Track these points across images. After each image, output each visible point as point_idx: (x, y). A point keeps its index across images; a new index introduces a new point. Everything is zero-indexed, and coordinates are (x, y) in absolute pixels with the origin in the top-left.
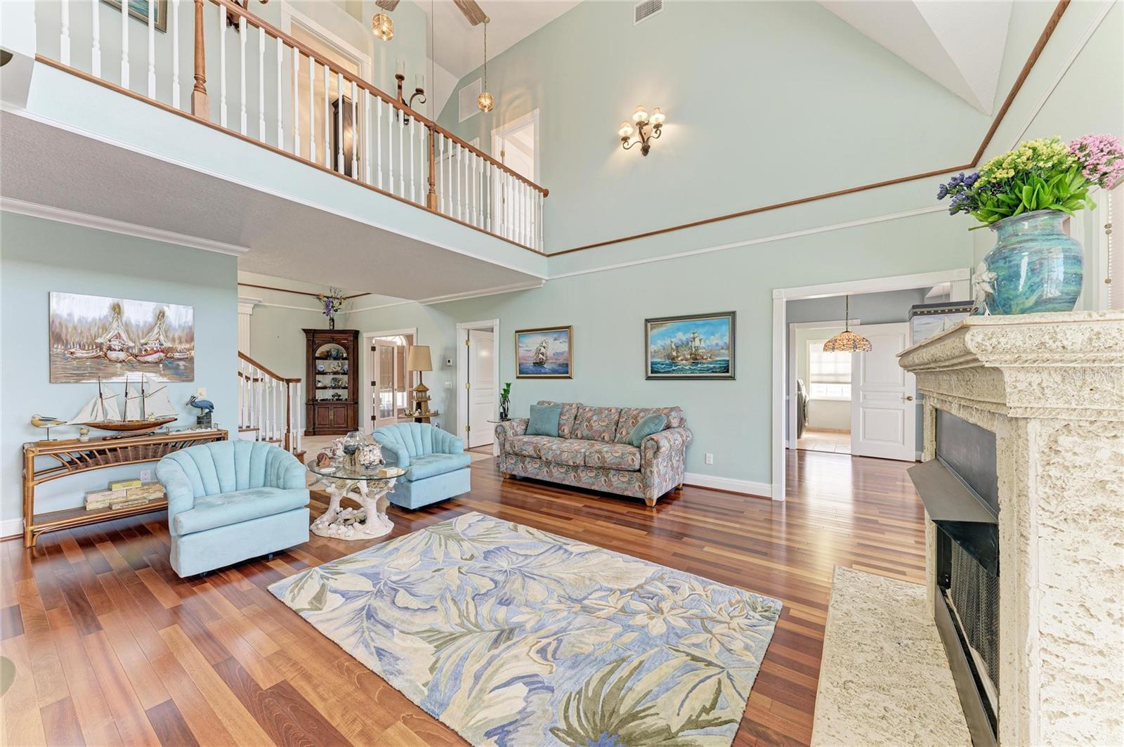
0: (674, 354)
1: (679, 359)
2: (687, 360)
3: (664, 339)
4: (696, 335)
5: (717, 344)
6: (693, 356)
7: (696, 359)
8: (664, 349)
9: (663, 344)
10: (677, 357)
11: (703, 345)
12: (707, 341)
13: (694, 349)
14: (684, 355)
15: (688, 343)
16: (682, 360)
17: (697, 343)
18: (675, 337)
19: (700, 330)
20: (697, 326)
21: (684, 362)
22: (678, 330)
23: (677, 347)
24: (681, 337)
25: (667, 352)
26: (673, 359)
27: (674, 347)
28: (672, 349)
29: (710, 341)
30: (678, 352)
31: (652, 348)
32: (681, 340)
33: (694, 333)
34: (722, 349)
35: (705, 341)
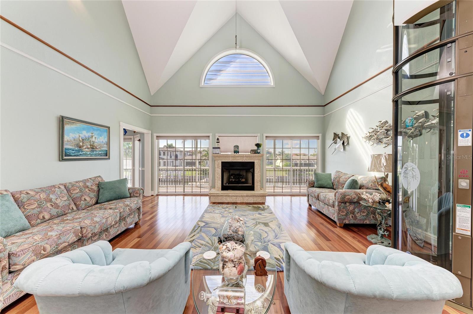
0: (81, 144)
1: (84, 147)
2: (88, 148)
3: (75, 133)
4: (93, 135)
5: (103, 142)
6: (92, 146)
7: (93, 148)
8: (74, 140)
9: (74, 137)
10: (83, 146)
11: (96, 141)
12: (98, 139)
13: (92, 143)
14: (87, 145)
15: (89, 139)
16: (86, 148)
17: (93, 139)
18: (82, 133)
19: (95, 132)
20: (94, 130)
21: (87, 149)
22: (84, 129)
23: (83, 140)
24: (85, 134)
25: (77, 142)
26: (80, 147)
27: (81, 140)
28: (80, 140)
29: (99, 140)
30: (83, 143)
31: (66, 138)
32: (85, 136)
33: (92, 133)
34: (105, 144)
35: (97, 139)
